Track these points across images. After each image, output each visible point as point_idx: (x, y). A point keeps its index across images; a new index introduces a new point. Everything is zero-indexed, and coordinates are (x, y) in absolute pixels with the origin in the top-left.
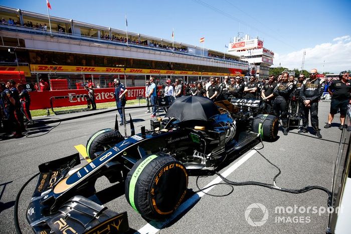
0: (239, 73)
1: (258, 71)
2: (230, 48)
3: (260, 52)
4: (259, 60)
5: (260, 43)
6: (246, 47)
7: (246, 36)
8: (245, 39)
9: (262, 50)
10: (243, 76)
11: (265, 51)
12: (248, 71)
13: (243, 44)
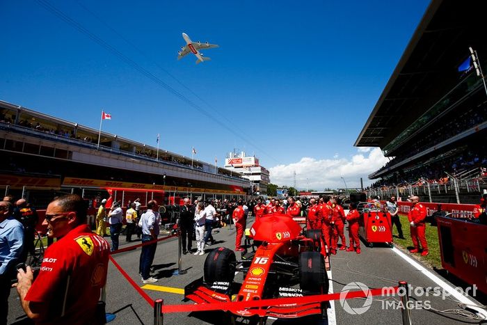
0: (239, 190)
1: (258, 189)
2: (227, 164)
3: (258, 170)
4: (258, 178)
5: (256, 161)
6: (244, 164)
7: (242, 152)
8: (242, 156)
9: (260, 168)
10: (244, 194)
11: (263, 169)
12: (250, 189)
13: (240, 161)
